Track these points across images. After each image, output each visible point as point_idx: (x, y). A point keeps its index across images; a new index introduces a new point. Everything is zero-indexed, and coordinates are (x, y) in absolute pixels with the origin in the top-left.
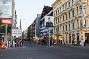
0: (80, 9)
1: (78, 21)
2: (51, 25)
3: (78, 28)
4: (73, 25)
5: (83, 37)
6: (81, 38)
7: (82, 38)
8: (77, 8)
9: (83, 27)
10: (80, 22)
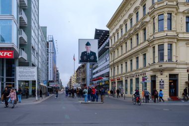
0: (159, 21)
1: (154, 47)
2: (92, 58)
3: (154, 62)
4: (145, 59)
5: (163, 82)
6: (160, 85)
7: (162, 84)
8: (152, 20)
9: (165, 61)
10: (159, 50)
